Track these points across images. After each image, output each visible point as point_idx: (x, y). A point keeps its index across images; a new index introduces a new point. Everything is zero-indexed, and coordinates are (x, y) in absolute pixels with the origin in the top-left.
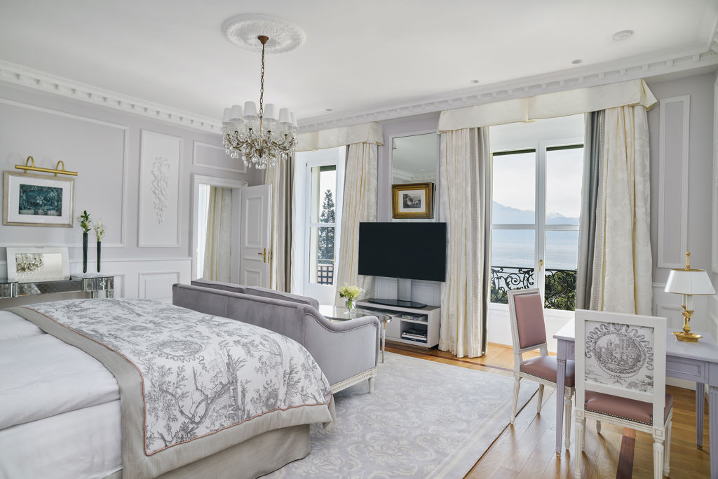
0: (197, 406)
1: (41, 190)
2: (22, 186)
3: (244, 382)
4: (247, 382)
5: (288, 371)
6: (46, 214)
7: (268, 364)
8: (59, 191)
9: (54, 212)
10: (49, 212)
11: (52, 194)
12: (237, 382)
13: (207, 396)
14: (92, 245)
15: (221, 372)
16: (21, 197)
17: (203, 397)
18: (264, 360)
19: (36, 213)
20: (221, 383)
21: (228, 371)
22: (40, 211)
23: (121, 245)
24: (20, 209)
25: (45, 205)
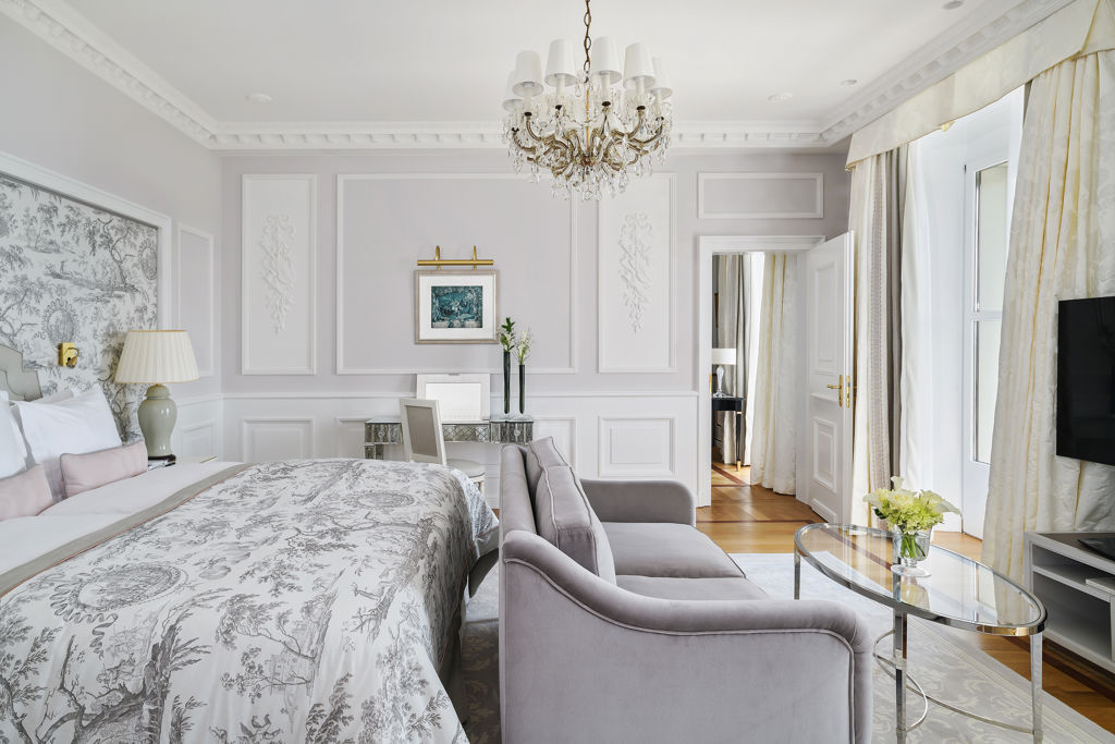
0: (55, 726)
1: (456, 291)
2: (434, 289)
3: (184, 700)
4: (191, 704)
5: (328, 709)
6: (463, 326)
7: (267, 673)
8: (479, 290)
9: (472, 322)
10: (467, 323)
11: (469, 296)
12: (164, 696)
13: (82, 709)
14: (515, 371)
15: (131, 662)
16: (433, 304)
17: (72, 710)
18: (258, 660)
19: (451, 326)
20: (123, 689)
21: (152, 665)
22: (456, 322)
23: (570, 371)
24: (433, 321)
25: (462, 313)
